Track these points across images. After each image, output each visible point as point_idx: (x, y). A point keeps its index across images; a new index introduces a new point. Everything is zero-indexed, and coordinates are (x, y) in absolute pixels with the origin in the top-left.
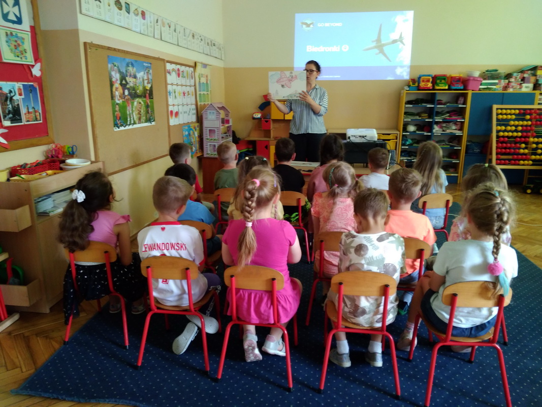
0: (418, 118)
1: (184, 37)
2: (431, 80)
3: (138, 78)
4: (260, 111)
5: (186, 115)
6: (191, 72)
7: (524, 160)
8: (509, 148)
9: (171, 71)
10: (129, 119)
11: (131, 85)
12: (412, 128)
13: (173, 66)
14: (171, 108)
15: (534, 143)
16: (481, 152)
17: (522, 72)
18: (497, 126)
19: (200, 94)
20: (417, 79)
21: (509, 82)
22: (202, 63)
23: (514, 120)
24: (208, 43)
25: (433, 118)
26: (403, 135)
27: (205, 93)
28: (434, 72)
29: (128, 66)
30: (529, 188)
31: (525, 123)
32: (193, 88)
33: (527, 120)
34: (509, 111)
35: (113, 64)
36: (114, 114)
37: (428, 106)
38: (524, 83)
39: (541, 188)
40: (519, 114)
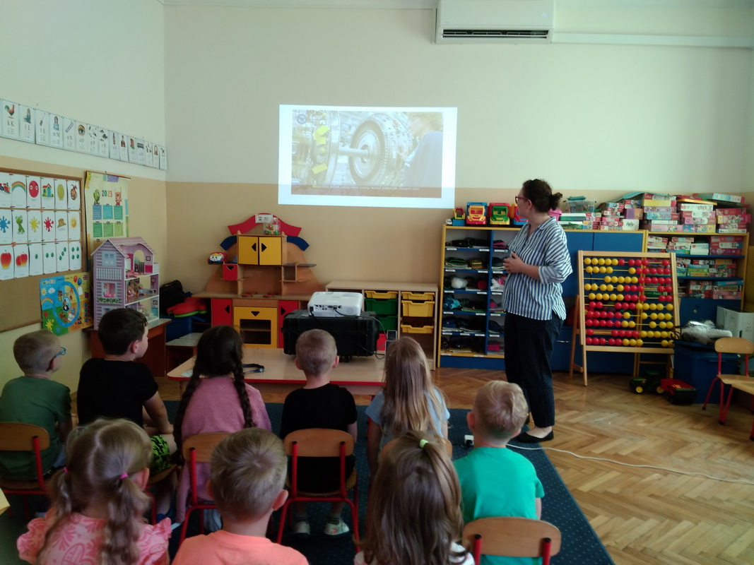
0: (467, 268)
2: (484, 211)
4: (222, 250)
5: (51, 260)
6: (70, 188)
7: (629, 339)
8: (604, 315)
9: (10, 187)
12: (459, 283)
13: (18, 178)
14: (3, 250)
15: (645, 311)
17: (622, 201)
18: (585, 284)
19: (97, 225)
20: (464, 209)
21: (603, 216)
22: (103, 173)
23: (611, 275)
24: (123, 144)
25: (489, 269)
26: (444, 293)
27: (113, 221)
28: (490, 200)
30: (640, 384)
31: (629, 279)
32: (76, 215)
33: (631, 276)
34: (603, 261)
37: (480, 250)
38: (625, 218)
39: (659, 385)
40: (619, 266)
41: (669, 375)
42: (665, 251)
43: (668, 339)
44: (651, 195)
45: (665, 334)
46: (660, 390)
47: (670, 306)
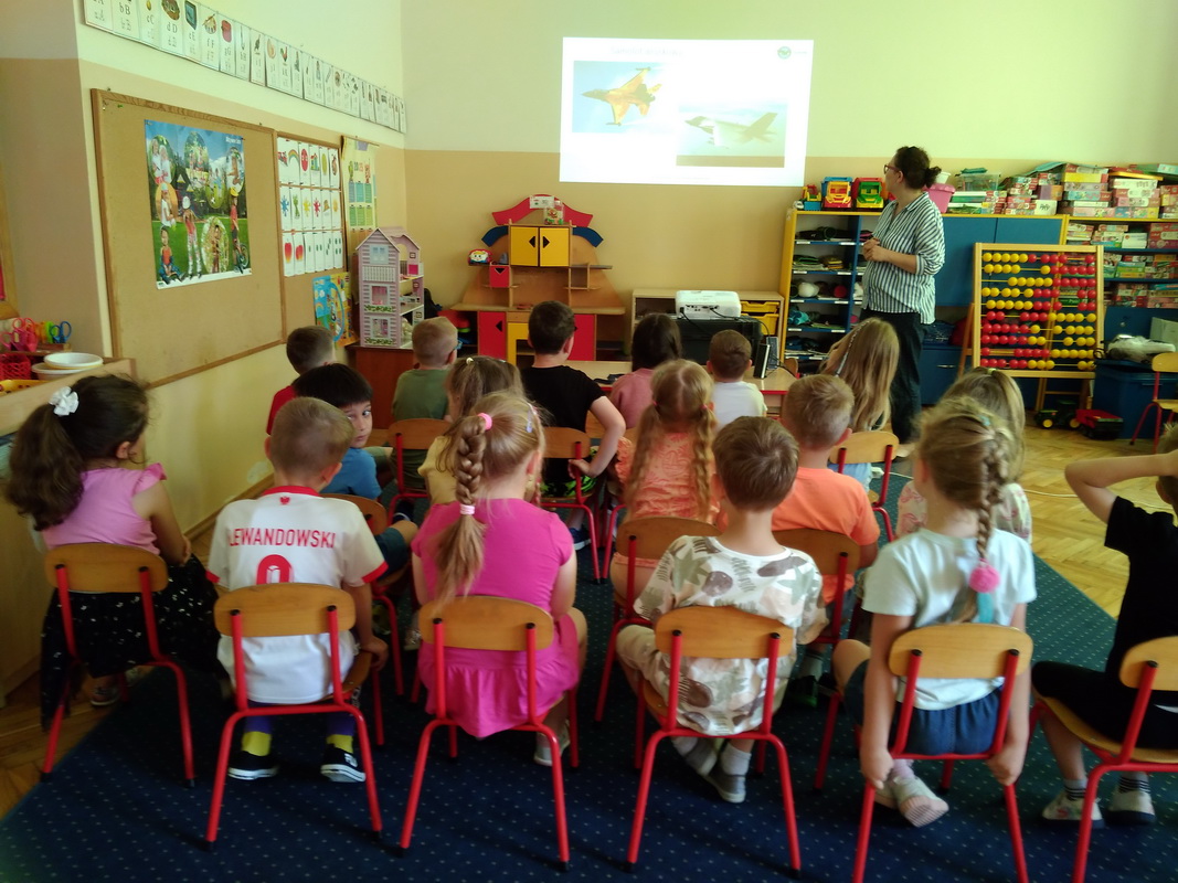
0: (823, 269)
1: (317, 81)
2: (849, 189)
3: (214, 171)
4: (485, 246)
5: (320, 254)
6: (332, 159)
7: (1037, 359)
8: (1007, 332)
9: (288, 157)
10: (191, 263)
11: (198, 185)
12: (809, 290)
13: (293, 145)
14: (286, 239)
15: (1057, 323)
16: (950, 342)
17: (1035, 175)
18: (983, 287)
19: (352, 208)
20: (819, 187)
21: (1009, 195)
22: (356, 139)
23: (1018, 276)
24: (370, 96)
25: (852, 270)
26: (791, 305)
27: (364, 205)
28: (856, 173)
29: (190, 143)
30: (1048, 416)
31: (1041, 281)
32: (336, 194)
33: (1044, 277)
34: (1008, 257)
35: (157, 138)
36: (156, 251)
37: (843, 244)
38: (1038, 198)
39: (1074, 417)
40: (1029, 263)
41: (1085, 405)
42: (1089, 243)
43: (1087, 360)
44: (1075, 166)
45: (1083, 353)
46: (1074, 424)
47: (1092, 317)
